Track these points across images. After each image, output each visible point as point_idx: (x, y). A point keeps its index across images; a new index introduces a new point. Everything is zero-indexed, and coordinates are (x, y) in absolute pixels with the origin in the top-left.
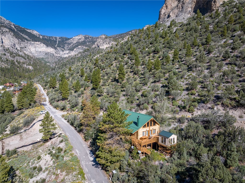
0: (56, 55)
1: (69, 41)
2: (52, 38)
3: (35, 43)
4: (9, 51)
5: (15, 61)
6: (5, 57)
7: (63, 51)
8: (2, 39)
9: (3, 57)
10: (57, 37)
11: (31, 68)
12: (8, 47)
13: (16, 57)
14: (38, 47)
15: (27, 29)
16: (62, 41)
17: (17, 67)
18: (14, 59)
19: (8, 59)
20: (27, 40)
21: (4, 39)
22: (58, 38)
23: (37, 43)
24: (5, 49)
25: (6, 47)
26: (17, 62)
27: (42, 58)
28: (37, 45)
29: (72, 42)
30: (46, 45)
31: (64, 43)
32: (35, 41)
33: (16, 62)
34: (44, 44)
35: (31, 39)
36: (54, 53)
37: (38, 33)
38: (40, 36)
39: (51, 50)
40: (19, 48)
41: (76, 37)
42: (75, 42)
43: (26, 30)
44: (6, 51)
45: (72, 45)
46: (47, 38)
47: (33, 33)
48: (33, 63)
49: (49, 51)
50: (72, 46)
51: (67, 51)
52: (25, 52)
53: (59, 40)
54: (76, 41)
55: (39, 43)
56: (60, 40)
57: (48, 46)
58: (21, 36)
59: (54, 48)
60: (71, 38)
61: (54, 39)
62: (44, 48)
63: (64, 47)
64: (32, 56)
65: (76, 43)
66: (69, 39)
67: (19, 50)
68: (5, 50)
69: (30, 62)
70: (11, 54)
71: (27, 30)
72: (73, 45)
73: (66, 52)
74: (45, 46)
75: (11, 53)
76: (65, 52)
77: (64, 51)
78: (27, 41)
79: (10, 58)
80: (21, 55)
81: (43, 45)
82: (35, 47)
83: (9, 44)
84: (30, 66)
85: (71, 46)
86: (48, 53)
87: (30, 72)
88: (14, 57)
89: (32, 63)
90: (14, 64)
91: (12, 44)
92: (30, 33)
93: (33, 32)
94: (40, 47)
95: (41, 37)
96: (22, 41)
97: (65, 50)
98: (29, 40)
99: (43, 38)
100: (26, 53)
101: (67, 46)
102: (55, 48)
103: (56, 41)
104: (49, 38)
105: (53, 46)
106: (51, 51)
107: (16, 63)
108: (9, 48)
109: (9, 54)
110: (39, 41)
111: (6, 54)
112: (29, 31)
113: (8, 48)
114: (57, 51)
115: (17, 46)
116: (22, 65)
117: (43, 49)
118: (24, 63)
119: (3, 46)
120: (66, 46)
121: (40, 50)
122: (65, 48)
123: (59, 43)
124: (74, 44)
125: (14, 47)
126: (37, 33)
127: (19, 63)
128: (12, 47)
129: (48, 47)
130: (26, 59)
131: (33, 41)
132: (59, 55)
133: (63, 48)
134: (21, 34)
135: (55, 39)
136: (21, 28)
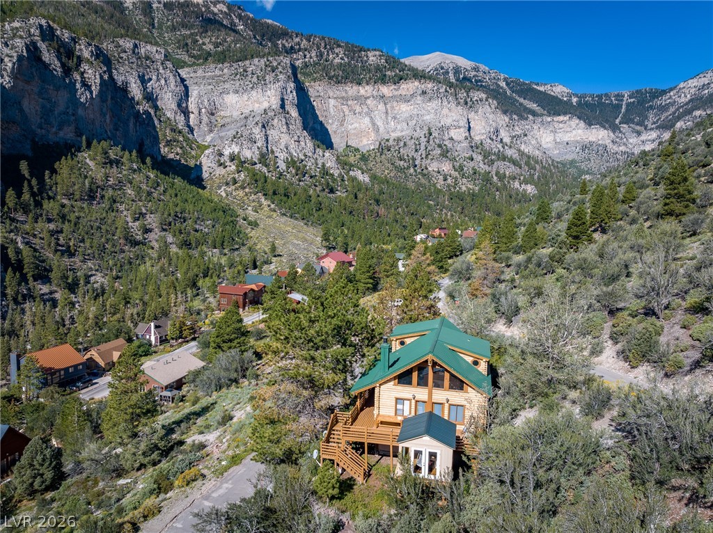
0: (615, 148)
1: (664, 100)
2: (606, 100)
3: (555, 119)
4: (482, 150)
5: (494, 173)
6: (472, 164)
7: (639, 133)
8: (468, 119)
9: (468, 165)
10: (624, 92)
11: (530, 189)
12: (482, 138)
13: (496, 163)
14: (564, 131)
15: (537, 84)
16: (638, 103)
17: (495, 189)
18: (490, 169)
19: (478, 170)
20: (534, 114)
21: (474, 120)
22: (626, 95)
23: (561, 118)
24: (473, 145)
25: (477, 139)
26: (496, 175)
27: (573, 162)
28: (561, 125)
29: (675, 102)
30: (585, 121)
31: (644, 107)
32: (554, 114)
33: (494, 176)
34: (580, 118)
35: (544, 110)
36: (608, 142)
37: (567, 91)
38: (573, 98)
39: (599, 135)
40: (507, 140)
41: (690, 82)
42: (683, 100)
43: (535, 87)
44: (475, 150)
45: (672, 110)
46: (592, 100)
47: (552, 93)
48: (539, 176)
49: (592, 139)
50: (674, 113)
51: (653, 132)
52: (523, 147)
53: (629, 101)
54: (688, 96)
55: (566, 118)
56: (632, 100)
57: (590, 124)
58: (521, 104)
59: (610, 127)
60: (671, 89)
61: (613, 99)
62: (580, 131)
63: (643, 122)
64: (540, 158)
65: (687, 104)
66: (664, 92)
67: (506, 145)
68: (472, 147)
69: (530, 174)
70: (484, 156)
71: (538, 88)
72: (678, 109)
73: (650, 137)
74: (582, 124)
75: (486, 155)
76: (644, 137)
77: (643, 135)
78: (534, 116)
79: (483, 168)
80: (509, 156)
81: (577, 121)
82: (554, 132)
83: (483, 131)
84: (529, 185)
85: (670, 115)
86: (591, 143)
87: (525, 201)
88: (492, 162)
89: (536, 177)
90: (489, 182)
91: (492, 130)
92: (545, 94)
93: (552, 90)
94: (569, 129)
95: (575, 100)
96: (522, 118)
97: (645, 129)
98: (539, 112)
99: (579, 103)
100: (526, 151)
101: (656, 115)
102: (614, 128)
103: (619, 107)
104: (597, 99)
105: (607, 121)
106: (600, 137)
107: (495, 178)
108: (484, 142)
109: (480, 158)
110: (565, 114)
111: (475, 156)
112: (542, 89)
113: (480, 142)
114: (620, 135)
115: (503, 135)
116: (509, 182)
117: (575, 135)
118: (514, 178)
119: (469, 139)
120: (652, 117)
121: (567, 138)
122: (646, 123)
123: (627, 110)
124: (682, 107)
125: (494, 138)
126: (565, 89)
127: (501, 177)
128: (490, 138)
129: (592, 127)
130: (520, 168)
131: (550, 116)
132: (622, 148)
133: (641, 124)
134: (522, 100)
135: (616, 100)
136: (524, 84)
